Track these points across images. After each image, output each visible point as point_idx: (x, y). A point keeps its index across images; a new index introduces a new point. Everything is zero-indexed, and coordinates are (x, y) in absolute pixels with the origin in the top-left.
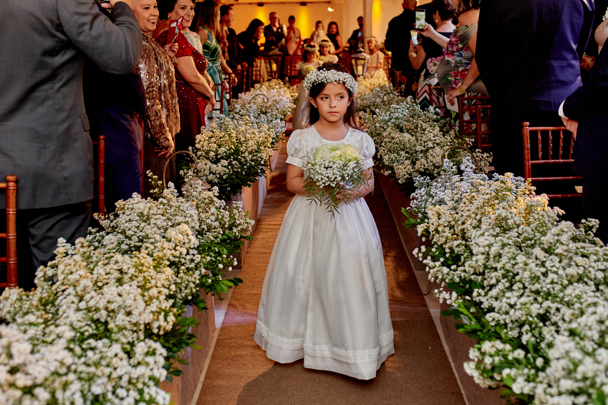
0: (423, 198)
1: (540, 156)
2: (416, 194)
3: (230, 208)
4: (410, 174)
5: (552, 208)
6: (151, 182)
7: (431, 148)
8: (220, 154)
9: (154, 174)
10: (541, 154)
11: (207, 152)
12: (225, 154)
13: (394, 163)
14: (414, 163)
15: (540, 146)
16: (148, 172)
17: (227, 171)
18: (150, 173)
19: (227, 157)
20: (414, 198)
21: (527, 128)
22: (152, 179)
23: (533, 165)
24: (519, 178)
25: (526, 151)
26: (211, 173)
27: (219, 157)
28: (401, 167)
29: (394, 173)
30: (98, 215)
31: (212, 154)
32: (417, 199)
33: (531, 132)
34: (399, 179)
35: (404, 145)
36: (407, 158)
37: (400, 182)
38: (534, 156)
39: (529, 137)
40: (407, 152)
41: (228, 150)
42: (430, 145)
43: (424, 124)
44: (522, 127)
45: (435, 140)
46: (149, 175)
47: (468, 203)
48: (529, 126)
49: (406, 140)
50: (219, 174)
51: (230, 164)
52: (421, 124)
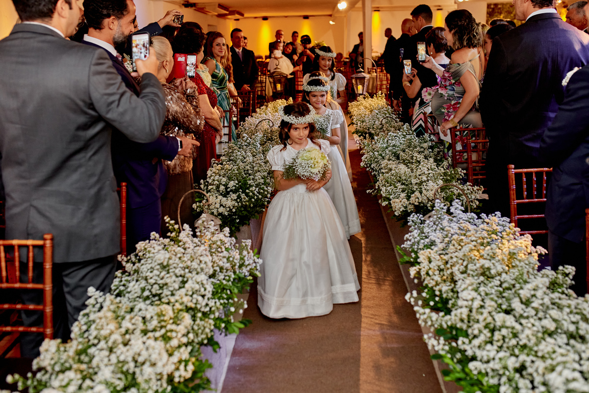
0: (416, 240)
1: (525, 196)
2: (410, 236)
3: (240, 246)
4: (406, 207)
5: (535, 248)
6: (168, 227)
7: (425, 182)
8: (229, 188)
9: (171, 220)
10: (525, 193)
11: (218, 187)
12: (234, 188)
13: (391, 195)
14: (408, 198)
15: (525, 186)
16: (165, 218)
17: (236, 204)
18: (167, 218)
19: (235, 192)
20: (407, 240)
21: (513, 171)
22: (169, 223)
23: (518, 204)
24: (505, 218)
25: (512, 192)
26: (221, 205)
27: (229, 190)
28: (397, 200)
29: (390, 204)
31: (222, 188)
32: (410, 240)
33: (516, 174)
34: (395, 211)
35: (400, 178)
36: (403, 191)
37: (396, 214)
38: (519, 196)
39: (514, 179)
40: (403, 184)
41: (237, 184)
42: (424, 178)
43: (419, 156)
44: (507, 170)
45: (429, 174)
46: (167, 221)
47: (456, 245)
48: (514, 169)
49: (402, 172)
50: (229, 207)
51: (239, 197)
52: (416, 157)
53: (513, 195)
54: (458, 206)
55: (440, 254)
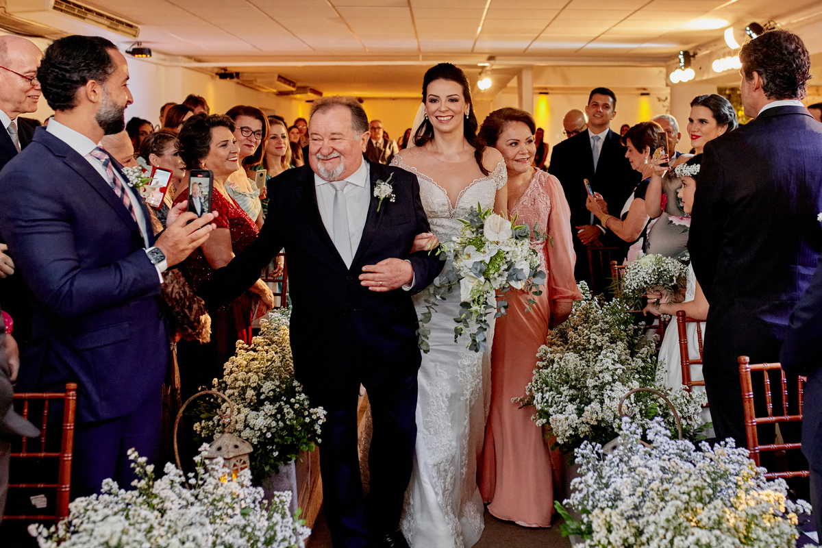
0: (591, 490)
1: (770, 411)
2: (580, 483)
3: (270, 504)
4: (576, 429)
5: (795, 502)
6: (134, 469)
7: (609, 383)
8: (263, 393)
9: (141, 455)
11: (244, 390)
12: (271, 394)
13: (551, 406)
14: (580, 412)
15: (769, 394)
16: (129, 452)
17: (274, 424)
18: (133, 452)
19: (273, 401)
20: (575, 490)
21: (747, 367)
22: (136, 463)
23: (759, 425)
25: (747, 404)
26: (246, 426)
27: (262, 397)
28: (560, 416)
29: (548, 423)
30: (37, 528)
31: (250, 393)
32: (580, 491)
33: (753, 372)
34: (558, 436)
35: (567, 375)
36: (572, 400)
37: (559, 441)
39: (750, 381)
40: (571, 387)
41: (278, 387)
42: (608, 378)
43: (599, 338)
45: (616, 370)
46: (131, 458)
47: (657, 500)
48: (750, 363)
49: (571, 366)
50: (260, 430)
51: (280, 410)
52: (595, 340)
53: (750, 408)
54: (659, 428)
55: (628, 518)
